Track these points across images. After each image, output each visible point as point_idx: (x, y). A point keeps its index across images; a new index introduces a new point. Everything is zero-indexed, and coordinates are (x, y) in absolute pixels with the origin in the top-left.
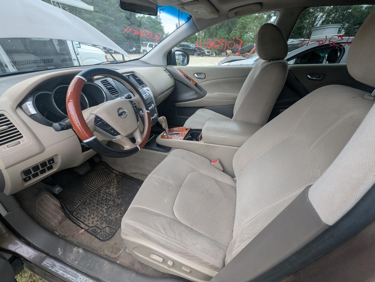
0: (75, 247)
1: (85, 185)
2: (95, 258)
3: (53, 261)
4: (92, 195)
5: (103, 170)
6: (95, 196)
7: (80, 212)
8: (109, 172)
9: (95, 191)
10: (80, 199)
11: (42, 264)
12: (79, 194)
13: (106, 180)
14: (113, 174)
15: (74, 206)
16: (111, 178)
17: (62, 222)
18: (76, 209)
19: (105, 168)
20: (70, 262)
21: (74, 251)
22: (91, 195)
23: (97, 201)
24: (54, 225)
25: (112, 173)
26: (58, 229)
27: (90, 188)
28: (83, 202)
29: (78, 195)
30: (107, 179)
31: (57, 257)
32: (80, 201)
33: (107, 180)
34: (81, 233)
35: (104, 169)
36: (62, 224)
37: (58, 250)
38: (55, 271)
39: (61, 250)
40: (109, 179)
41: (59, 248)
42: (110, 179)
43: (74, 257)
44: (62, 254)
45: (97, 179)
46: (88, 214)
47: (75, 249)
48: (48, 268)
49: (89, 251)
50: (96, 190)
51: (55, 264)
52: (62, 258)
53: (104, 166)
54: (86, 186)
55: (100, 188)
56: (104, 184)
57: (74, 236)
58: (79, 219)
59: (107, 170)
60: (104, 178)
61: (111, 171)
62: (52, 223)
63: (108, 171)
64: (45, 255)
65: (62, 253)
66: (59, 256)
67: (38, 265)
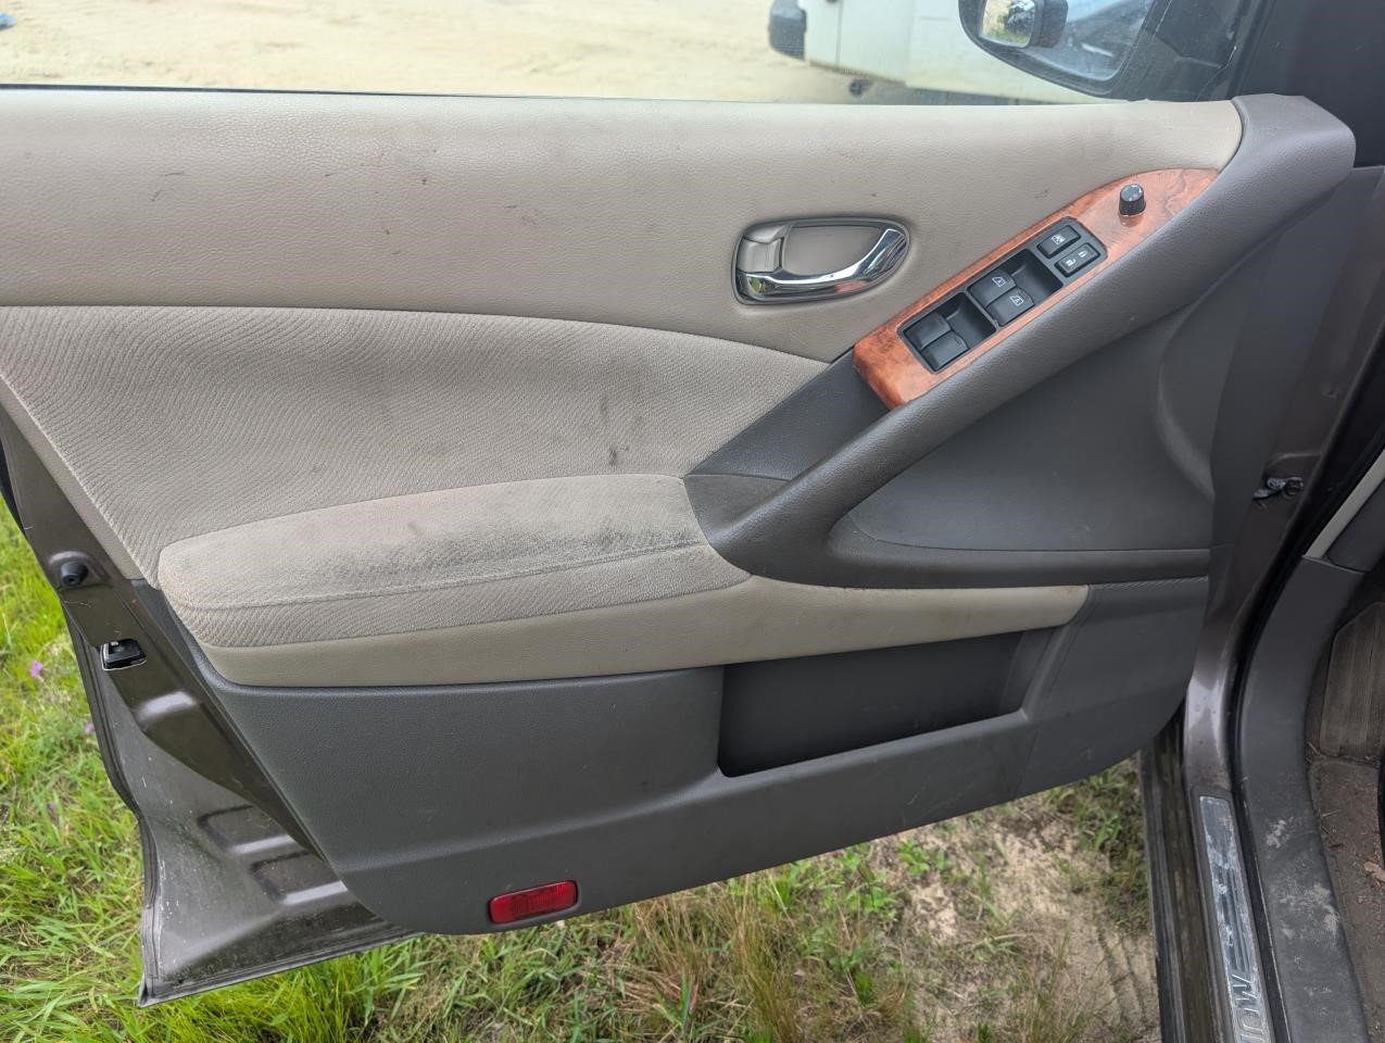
0: (1327, 888)
2: (1349, 1012)
3: (1232, 830)
11: (1202, 798)
17: (1351, 760)
20: (1274, 903)
21: (1311, 893)
24: (1323, 733)
26: (1317, 763)
31: (1255, 836)
34: (1369, 875)
36: (1347, 764)
37: (1277, 824)
38: (1211, 862)
39: (1283, 833)
41: (1282, 822)
43: (1296, 907)
44: (1274, 846)
47: (1320, 893)
48: (1204, 832)
49: (1351, 962)
51: (1228, 845)
52: (1265, 860)
57: (1339, 850)
62: (1324, 723)
64: (1224, 782)
65: (1278, 845)
66: (1264, 842)
67: (1189, 789)
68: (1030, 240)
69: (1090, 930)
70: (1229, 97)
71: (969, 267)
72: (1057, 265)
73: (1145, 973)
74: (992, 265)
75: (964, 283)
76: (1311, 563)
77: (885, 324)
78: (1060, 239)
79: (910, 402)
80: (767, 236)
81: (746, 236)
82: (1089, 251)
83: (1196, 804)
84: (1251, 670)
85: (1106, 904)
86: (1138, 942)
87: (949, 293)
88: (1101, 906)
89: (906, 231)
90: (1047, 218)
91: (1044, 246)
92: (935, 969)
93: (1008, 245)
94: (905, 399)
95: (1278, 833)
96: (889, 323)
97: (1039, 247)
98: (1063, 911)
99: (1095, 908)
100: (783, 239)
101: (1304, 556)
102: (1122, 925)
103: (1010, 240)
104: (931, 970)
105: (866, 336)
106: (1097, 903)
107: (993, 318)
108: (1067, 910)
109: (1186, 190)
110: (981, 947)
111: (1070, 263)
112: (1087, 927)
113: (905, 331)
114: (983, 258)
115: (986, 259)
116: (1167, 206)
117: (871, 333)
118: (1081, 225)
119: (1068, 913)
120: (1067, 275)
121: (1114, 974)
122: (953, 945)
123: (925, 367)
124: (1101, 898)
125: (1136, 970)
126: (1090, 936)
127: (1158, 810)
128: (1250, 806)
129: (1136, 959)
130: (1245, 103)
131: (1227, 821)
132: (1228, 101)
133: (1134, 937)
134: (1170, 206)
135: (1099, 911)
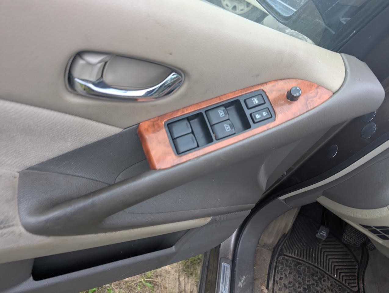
1: (320, 245)
4: (313, 269)
5: (354, 262)
6: (313, 275)
7: (285, 265)
8: (356, 274)
9: (319, 271)
10: (299, 251)
11: (223, 263)
12: (305, 244)
13: (341, 277)
14: (356, 285)
15: (289, 250)
16: (349, 283)
18: (286, 256)
19: (359, 261)
22: (311, 266)
23: (308, 285)
25: (356, 281)
27: (319, 256)
28: (298, 261)
29: (303, 244)
30: (345, 278)
31: (235, 281)
32: (298, 255)
33: (343, 280)
34: (262, 291)
35: (357, 261)
36: (264, 249)
37: (243, 278)
39: (244, 281)
40: (346, 282)
42: (347, 284)
44: (240, 287)
45: (337, 258)
46: (287, 283)
50: (321, 271)
51: (227, 282)
53: (362, 258)
54: (319, 248)
55: (326, 276)
56: (334, 278)
57: (256, 281)
58: (276, 271)
59: (357, 267)
60: (342, 271)
61: (358, 277)
63: (357, 271)
64: (230, 257)
66: (238, 285)
67: (220, 258)
68: (242, 95)
69: (176, 275)
70: (340, 53)
71: (209, 100)
72: (251, 115)
73: (189, 290)
74: (221, 102)
75: (204, 108)
76: (280, 201)
77: (159, 117)
78: (256, 101)
79: (160, 170)
80: (94, 59)
81: (79, 54)
82: (268, 113)
83: (221, 264)
84: (249, 223)
85: (183, 266)
86: (189, 279)
87: (195, 111)
88: (181, 266)
89: (183, 76)
90: (253, 86)
91: (247, 101)
92: (123, 289)
93: (231, 94)
94: (158, 166)
95: (242, 281)
96: (161, 117)
97: (245, 101)
98: (170, 268)
99: (180, 267)
100: (106, 63)
101: (278, 198)
102: (186, 273)
103: (232, 92)
104: (121, 290)
105: (147, 120)
106: (181, 265)
107: (213, 133)
108: (171, 268)
109: (317, 97)
110: (141, 282)
111: (258, 116)
112: (176, 273)
113: (168, 124)
114: (217, 97)
115: (218, 99)
116: (308, 102)
117: (150, 119)
118: (267, 97)
119: (171, 269)
120: (254, 122)
121: (180, 290)
122: (131, 280)
123: (173, 150)
124: (182, 264)
125: (186, 289)
126: (176, 277)
127: (208, 258)
128: (236, 269)
129: (187, 285)
130: (348, 60)
131: (228, 273)
132: (339, 54)
133: (188, 277)
134: (309, 103)
135: (180, 268)
